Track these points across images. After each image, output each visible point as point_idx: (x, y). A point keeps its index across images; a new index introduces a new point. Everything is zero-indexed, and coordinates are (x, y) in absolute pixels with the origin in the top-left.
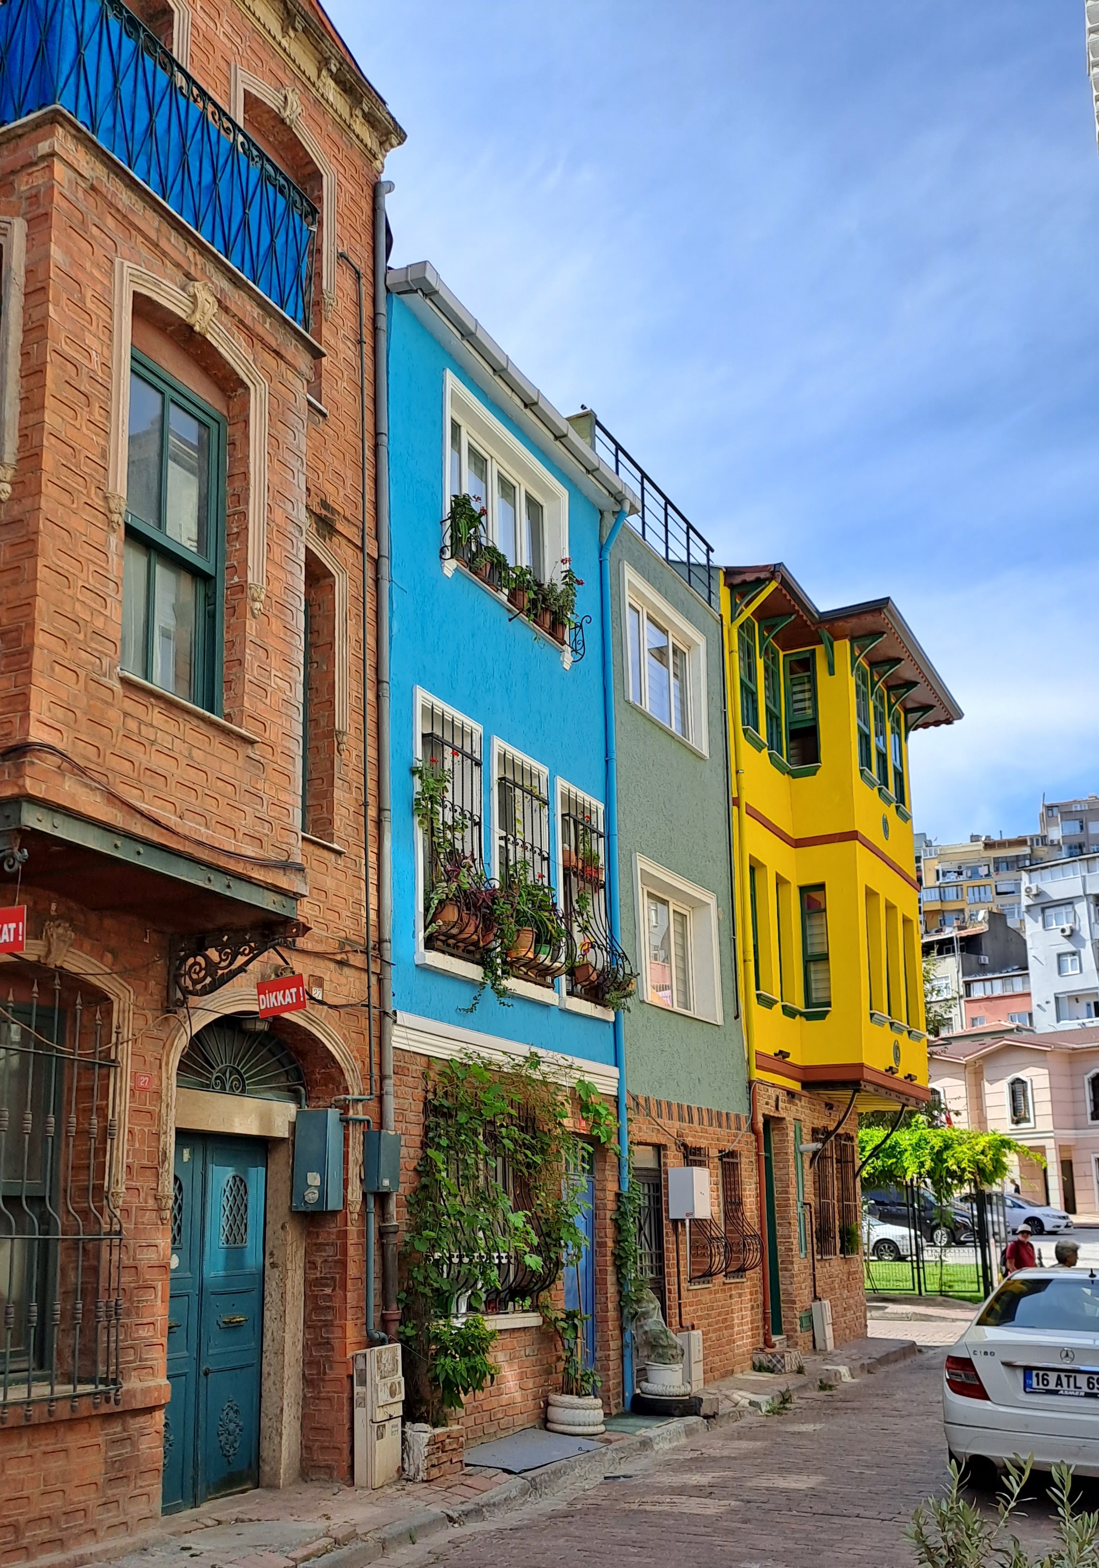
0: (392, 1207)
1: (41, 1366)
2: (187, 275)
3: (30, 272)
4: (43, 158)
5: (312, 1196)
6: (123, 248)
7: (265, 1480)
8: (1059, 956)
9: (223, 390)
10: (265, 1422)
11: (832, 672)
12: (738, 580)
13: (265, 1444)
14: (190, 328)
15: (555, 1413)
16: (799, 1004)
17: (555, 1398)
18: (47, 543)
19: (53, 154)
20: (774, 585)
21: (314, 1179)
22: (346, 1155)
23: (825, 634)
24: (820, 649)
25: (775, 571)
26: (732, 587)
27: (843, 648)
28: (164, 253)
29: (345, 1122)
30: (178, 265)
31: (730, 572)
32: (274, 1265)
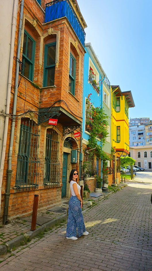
0: (82, 163)
1: (48, 181)
2: (75, 41)
3: (61, 38)
4: (63, 23)
5: (74, 161)
6: (70, 36)
7: (67, 197)
8: (133, 137)
9: (76, 56)
10: (67, 189)
11: (122, 100)
12: (113, 87)
13: (67, 192)
14: (75, 48)
15: (96, 190)
16: (116, 141)
17: (96, 188)
18: (63, 74)
19: (65, 23)
20: (118, 88)
21: (74, 159)
22: (78, 156)
23: (122, 95)
24: (121, 97)
25: (118, 86)
26: (112, 88)
27: (124, 97)
28: (73, 37)
29: (78, 152)
30: (74, 39)
31: (112, 86)
32: (68, 169)
